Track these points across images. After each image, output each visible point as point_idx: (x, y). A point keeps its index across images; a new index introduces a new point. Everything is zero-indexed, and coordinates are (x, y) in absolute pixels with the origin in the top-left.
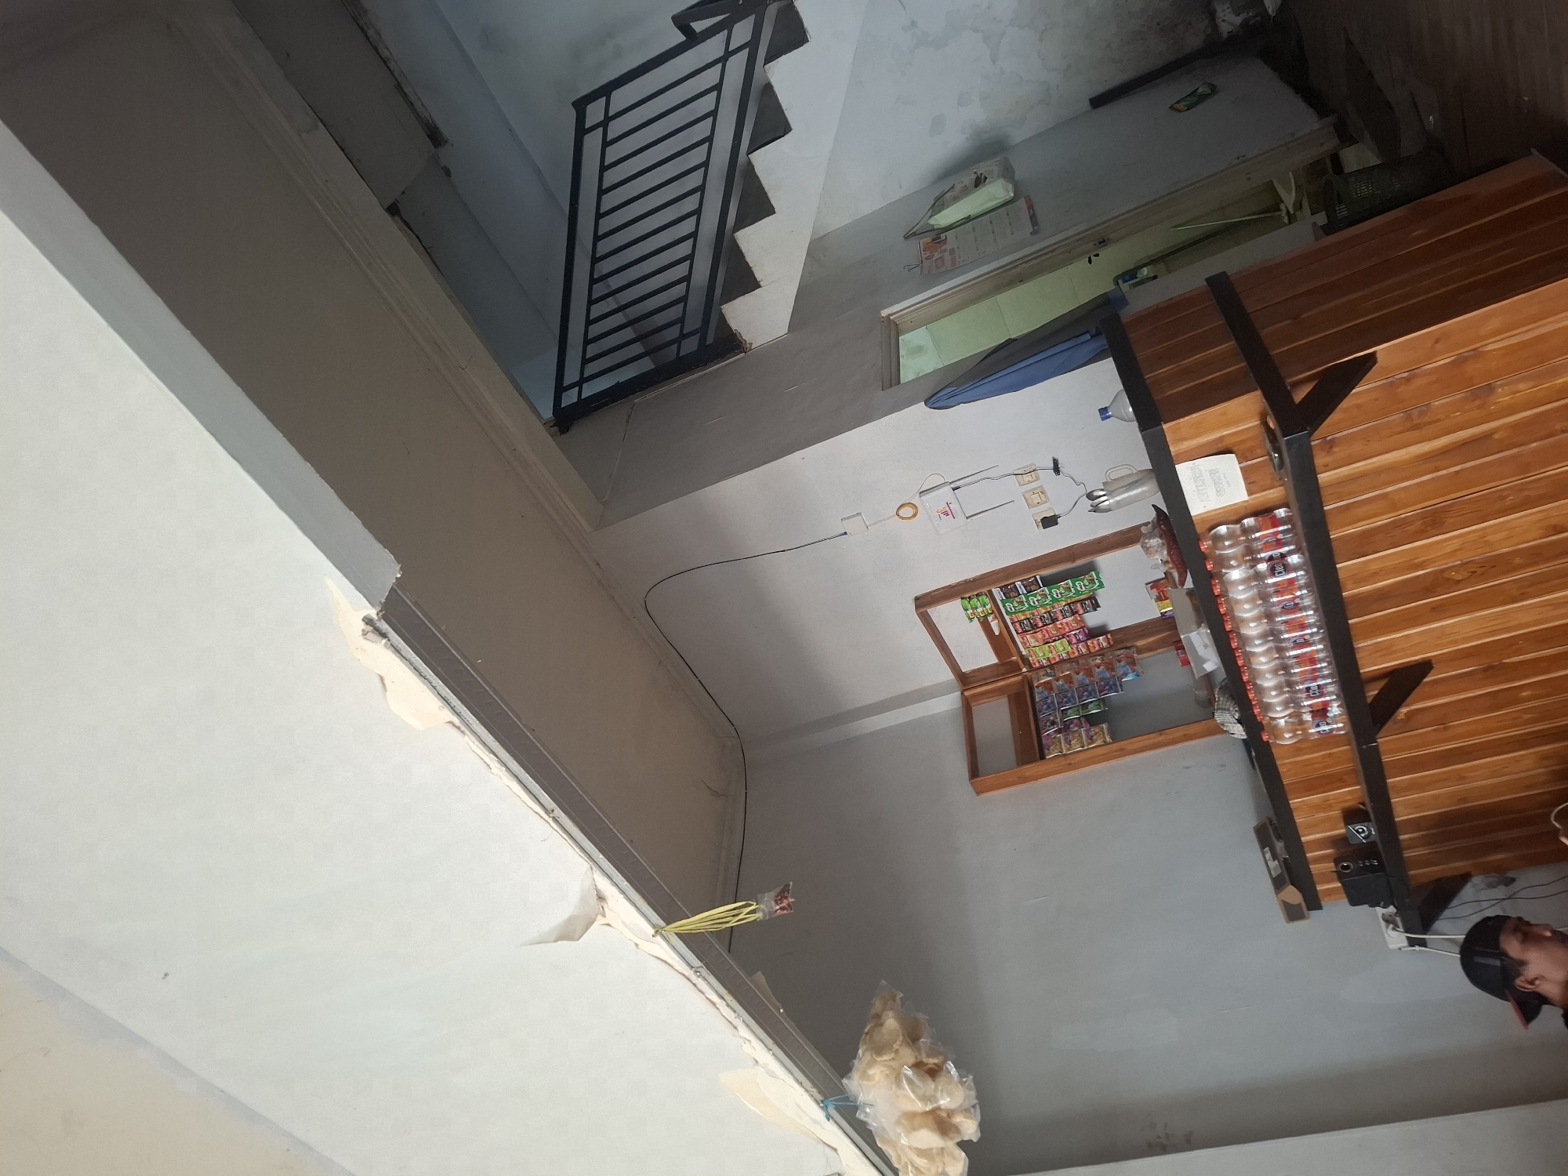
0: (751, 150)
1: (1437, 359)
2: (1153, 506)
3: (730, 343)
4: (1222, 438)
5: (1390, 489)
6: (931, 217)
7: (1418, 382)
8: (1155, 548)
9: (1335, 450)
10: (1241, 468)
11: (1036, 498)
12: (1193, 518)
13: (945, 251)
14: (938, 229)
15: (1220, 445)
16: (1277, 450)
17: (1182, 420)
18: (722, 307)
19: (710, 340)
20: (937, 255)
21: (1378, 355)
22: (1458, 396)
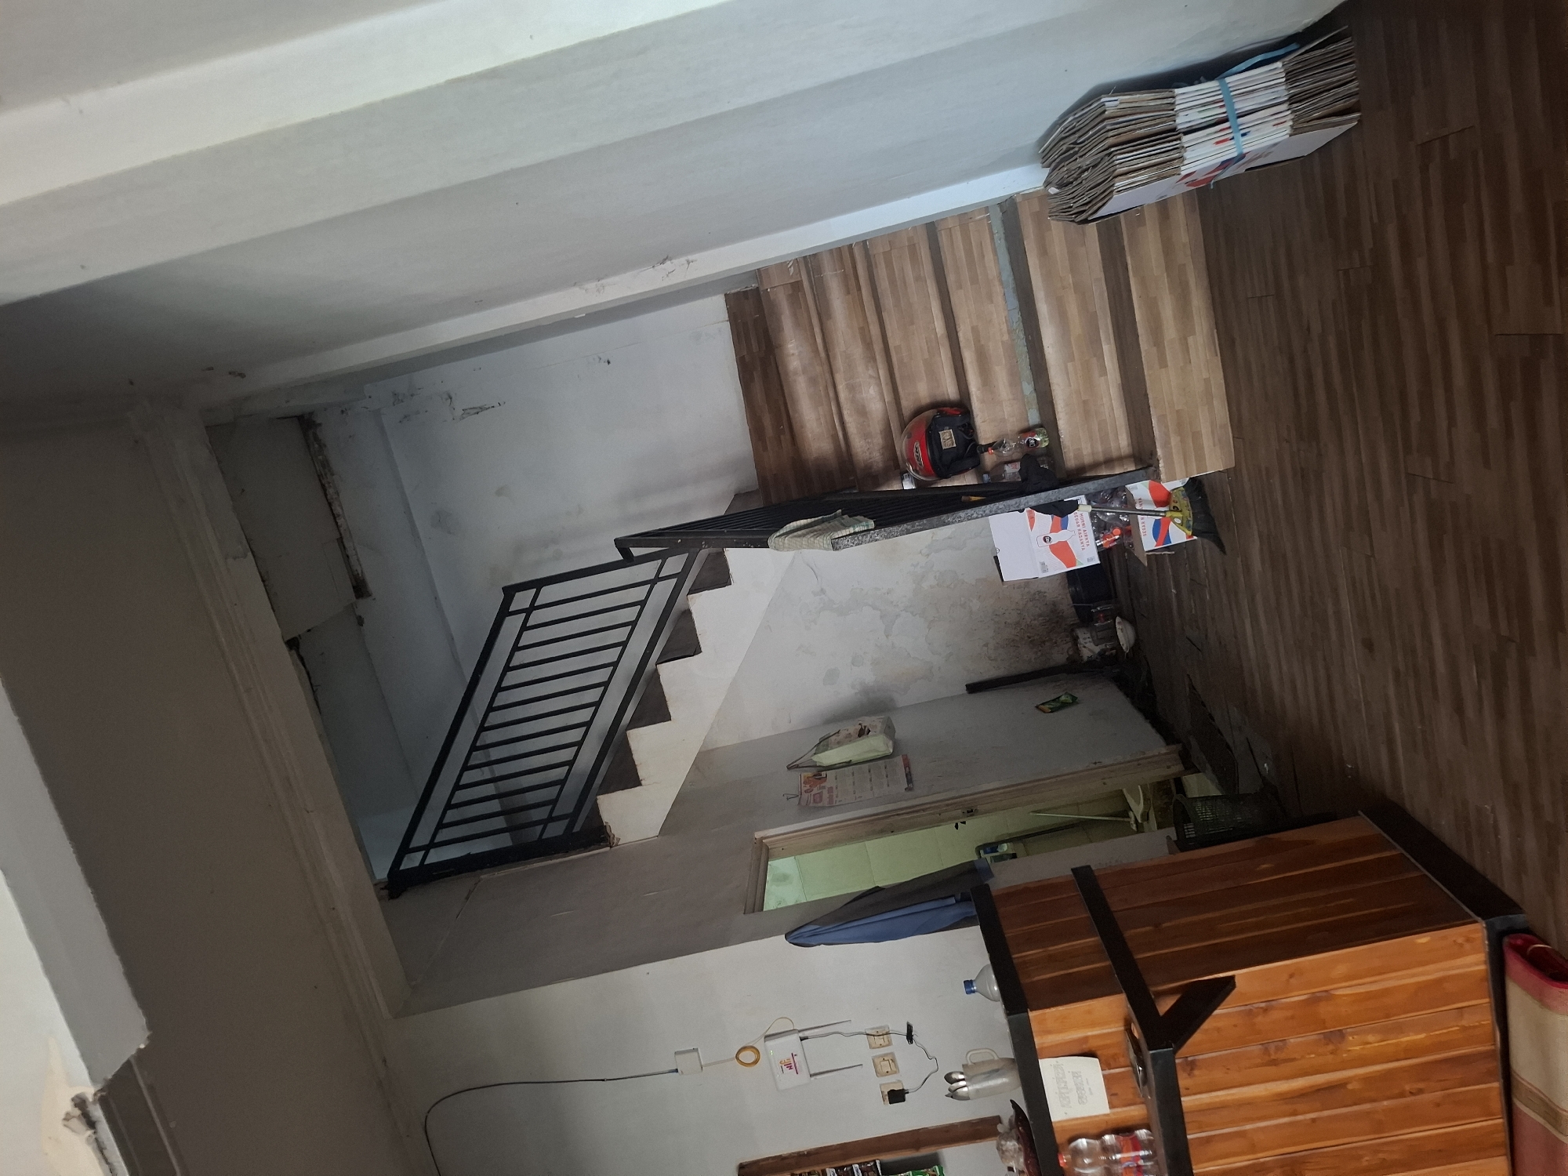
0: (661, 661)
1: (1293, 994)
2: (1011, 1101)
3: (597, 835)
4: (1086, 1039)
5: (1248, 1127)
6: (815, 754)
7: (1276, 1015)
8: (1012, 1153)
9: (1196, 1072)
10: (1104, 1076)
11: (885, 1066)
12: (1053, 1125)
13: (824, 787)
14: (820, 766)
15: (1084, 1046)
16: (1142, 1063)
17: (1047, 1011)
18: (598, 797)
19: (577, 829)
20: (815, 790)
21: (1237, 980)
22: (1312, 1037)
